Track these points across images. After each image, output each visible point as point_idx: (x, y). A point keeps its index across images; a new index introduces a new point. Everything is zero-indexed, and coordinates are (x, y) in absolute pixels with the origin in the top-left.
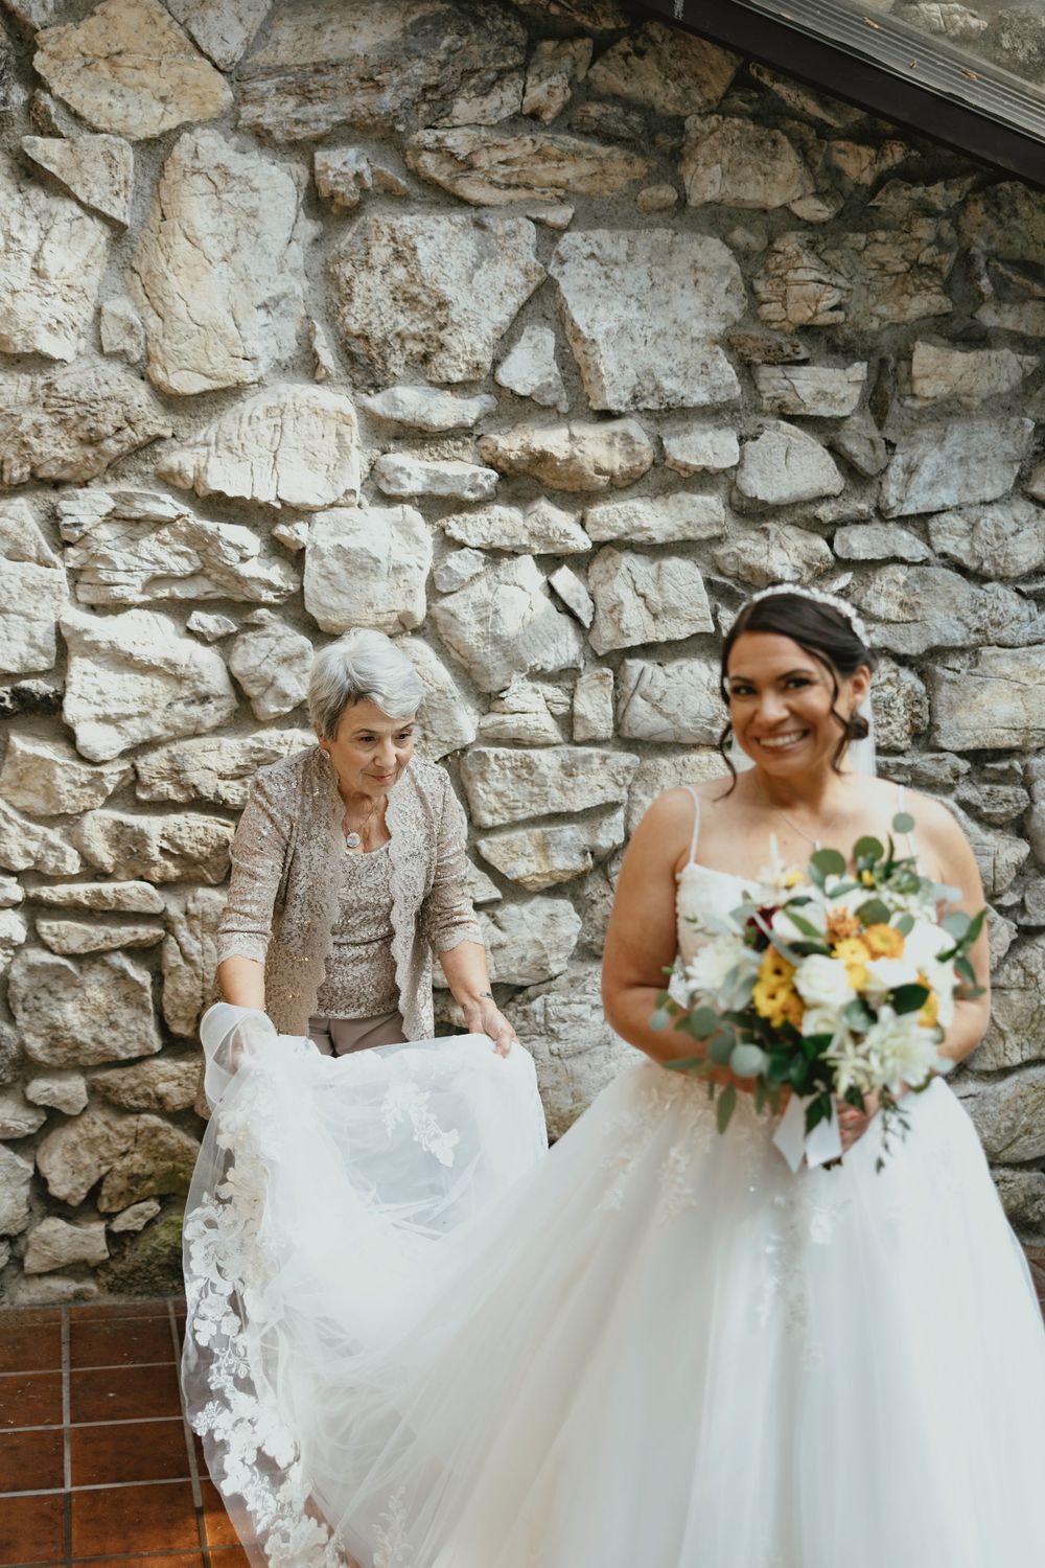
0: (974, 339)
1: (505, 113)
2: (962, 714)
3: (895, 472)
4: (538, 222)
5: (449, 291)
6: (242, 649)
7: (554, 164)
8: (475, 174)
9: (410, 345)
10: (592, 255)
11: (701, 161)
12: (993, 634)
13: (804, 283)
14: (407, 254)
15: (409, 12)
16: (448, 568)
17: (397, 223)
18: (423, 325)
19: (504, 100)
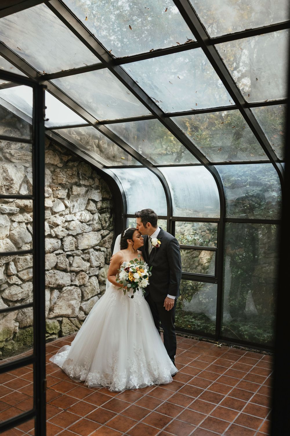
0: (79, 185)
1: (19, 147)
2: (81, 244)
3: (72, 207)
4: (24, 166)
5: (13, 178)
7: (26, 157)
8: (15, 158)
9: (6, 187)
11: (46, 157)
12: (84, 231)
13: (61, 177)
14: (6, 171)
15: (4, 129)
16: (13, 226)
17: (3, 166)
18: (8, 184)
19: (18, 145)
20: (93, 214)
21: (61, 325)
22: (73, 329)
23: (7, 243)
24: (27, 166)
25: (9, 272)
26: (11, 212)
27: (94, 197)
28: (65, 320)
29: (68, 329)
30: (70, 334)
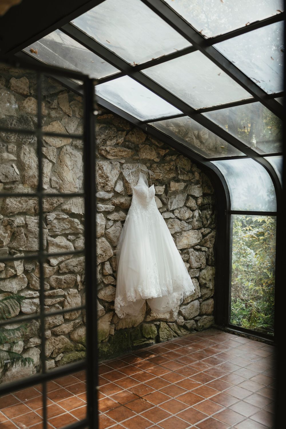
0: (178, 181)
1: (114, 144)
2: (180, 243)
3: (169, 203)
4: (120, 162)
5: (109, 175)
6: (77, 242)
7: (121, 152)
8: (110, 154)
9: (101, 184)
10: (128, 168)
11: (142, 152)
12: (183, 229)
13: (158, 172)
14: (101, 168)
15: (99, 126)
16: (108, 224)
17: (99, 163)
18: (104, 181)
19: (114, 142)
20: (193, 211)
21: (158, 330)
22: (171, 334)
23: (103, 242)
24: (123, 162)
25: (104, 271)
26: (107, 210)
27: (194, 192)
28: (163, 325)
29: (166, 334)
30: (168, 340)
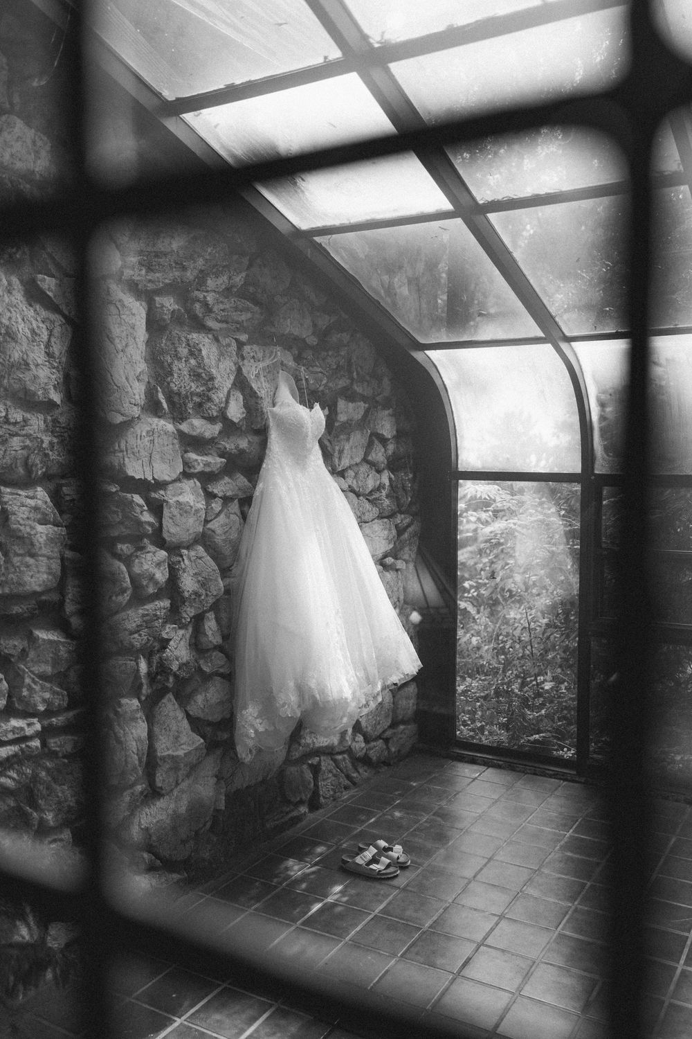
0: (352, 397)
1: (223, 287)
3: (336, 454)
4: (236, 340)
5: (214, 371)
6: (137, 561)
7: (239, 313)
8: (213, 315)
9: (195, 398)
10: (253, 357)
11: (281, 316)
12: (363, 518)
13: (317, 373)
14: (196, 352)
16: (212, 508)
17: (190, 337)
18: (202, 389)
19: (223, 280)
20: (379, 472)
21: (315, 778)
22: (340, 784)
23: (200, 558)
24: (243, 340)
25: (203, 640)
26: (208, 470)
27: (382, 426)
28: (326, 764)
29: (332, 785)
30: (334, 800)
